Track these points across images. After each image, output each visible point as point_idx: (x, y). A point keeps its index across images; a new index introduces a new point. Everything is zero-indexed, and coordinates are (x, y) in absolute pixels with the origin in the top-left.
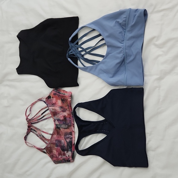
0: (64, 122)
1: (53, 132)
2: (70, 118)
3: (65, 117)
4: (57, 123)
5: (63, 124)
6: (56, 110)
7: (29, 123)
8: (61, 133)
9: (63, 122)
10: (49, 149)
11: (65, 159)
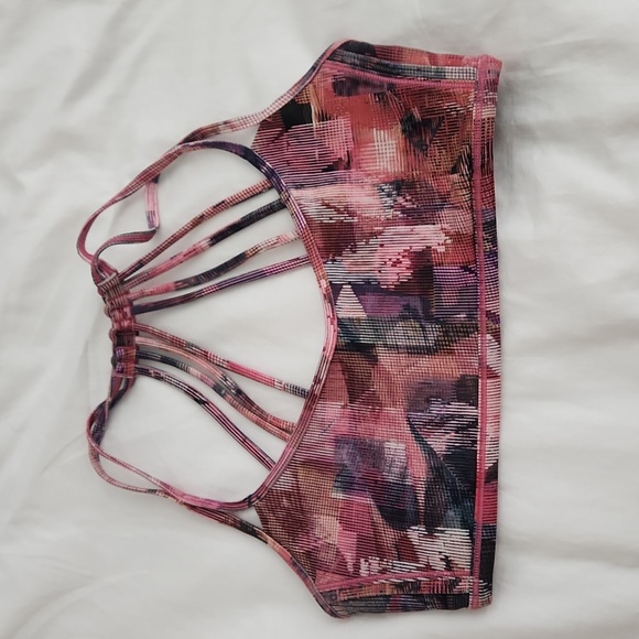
0: (416, 303)
1: (317, 380)
2: (465, 268)
3: (423, 263)
4: (350, 307)
5: (404, 318)
6: (352, 214)
7: (120, 308)
8: (378, 387)
9: (403, 301)
10: (285, 502)
11: (417, 585)
